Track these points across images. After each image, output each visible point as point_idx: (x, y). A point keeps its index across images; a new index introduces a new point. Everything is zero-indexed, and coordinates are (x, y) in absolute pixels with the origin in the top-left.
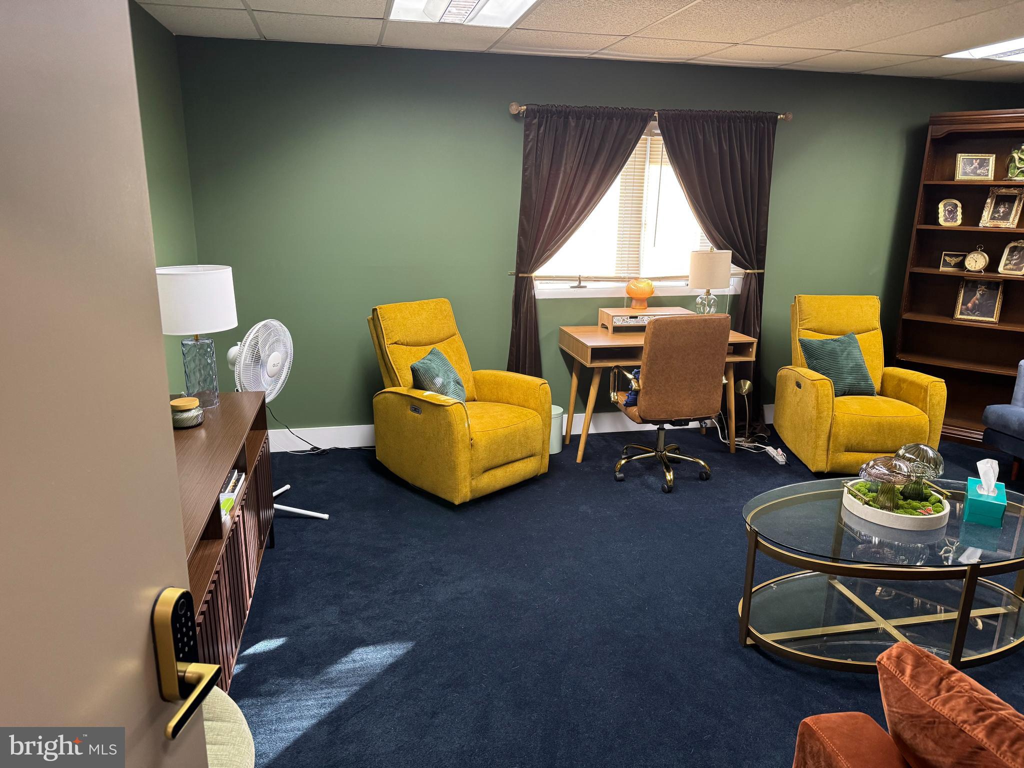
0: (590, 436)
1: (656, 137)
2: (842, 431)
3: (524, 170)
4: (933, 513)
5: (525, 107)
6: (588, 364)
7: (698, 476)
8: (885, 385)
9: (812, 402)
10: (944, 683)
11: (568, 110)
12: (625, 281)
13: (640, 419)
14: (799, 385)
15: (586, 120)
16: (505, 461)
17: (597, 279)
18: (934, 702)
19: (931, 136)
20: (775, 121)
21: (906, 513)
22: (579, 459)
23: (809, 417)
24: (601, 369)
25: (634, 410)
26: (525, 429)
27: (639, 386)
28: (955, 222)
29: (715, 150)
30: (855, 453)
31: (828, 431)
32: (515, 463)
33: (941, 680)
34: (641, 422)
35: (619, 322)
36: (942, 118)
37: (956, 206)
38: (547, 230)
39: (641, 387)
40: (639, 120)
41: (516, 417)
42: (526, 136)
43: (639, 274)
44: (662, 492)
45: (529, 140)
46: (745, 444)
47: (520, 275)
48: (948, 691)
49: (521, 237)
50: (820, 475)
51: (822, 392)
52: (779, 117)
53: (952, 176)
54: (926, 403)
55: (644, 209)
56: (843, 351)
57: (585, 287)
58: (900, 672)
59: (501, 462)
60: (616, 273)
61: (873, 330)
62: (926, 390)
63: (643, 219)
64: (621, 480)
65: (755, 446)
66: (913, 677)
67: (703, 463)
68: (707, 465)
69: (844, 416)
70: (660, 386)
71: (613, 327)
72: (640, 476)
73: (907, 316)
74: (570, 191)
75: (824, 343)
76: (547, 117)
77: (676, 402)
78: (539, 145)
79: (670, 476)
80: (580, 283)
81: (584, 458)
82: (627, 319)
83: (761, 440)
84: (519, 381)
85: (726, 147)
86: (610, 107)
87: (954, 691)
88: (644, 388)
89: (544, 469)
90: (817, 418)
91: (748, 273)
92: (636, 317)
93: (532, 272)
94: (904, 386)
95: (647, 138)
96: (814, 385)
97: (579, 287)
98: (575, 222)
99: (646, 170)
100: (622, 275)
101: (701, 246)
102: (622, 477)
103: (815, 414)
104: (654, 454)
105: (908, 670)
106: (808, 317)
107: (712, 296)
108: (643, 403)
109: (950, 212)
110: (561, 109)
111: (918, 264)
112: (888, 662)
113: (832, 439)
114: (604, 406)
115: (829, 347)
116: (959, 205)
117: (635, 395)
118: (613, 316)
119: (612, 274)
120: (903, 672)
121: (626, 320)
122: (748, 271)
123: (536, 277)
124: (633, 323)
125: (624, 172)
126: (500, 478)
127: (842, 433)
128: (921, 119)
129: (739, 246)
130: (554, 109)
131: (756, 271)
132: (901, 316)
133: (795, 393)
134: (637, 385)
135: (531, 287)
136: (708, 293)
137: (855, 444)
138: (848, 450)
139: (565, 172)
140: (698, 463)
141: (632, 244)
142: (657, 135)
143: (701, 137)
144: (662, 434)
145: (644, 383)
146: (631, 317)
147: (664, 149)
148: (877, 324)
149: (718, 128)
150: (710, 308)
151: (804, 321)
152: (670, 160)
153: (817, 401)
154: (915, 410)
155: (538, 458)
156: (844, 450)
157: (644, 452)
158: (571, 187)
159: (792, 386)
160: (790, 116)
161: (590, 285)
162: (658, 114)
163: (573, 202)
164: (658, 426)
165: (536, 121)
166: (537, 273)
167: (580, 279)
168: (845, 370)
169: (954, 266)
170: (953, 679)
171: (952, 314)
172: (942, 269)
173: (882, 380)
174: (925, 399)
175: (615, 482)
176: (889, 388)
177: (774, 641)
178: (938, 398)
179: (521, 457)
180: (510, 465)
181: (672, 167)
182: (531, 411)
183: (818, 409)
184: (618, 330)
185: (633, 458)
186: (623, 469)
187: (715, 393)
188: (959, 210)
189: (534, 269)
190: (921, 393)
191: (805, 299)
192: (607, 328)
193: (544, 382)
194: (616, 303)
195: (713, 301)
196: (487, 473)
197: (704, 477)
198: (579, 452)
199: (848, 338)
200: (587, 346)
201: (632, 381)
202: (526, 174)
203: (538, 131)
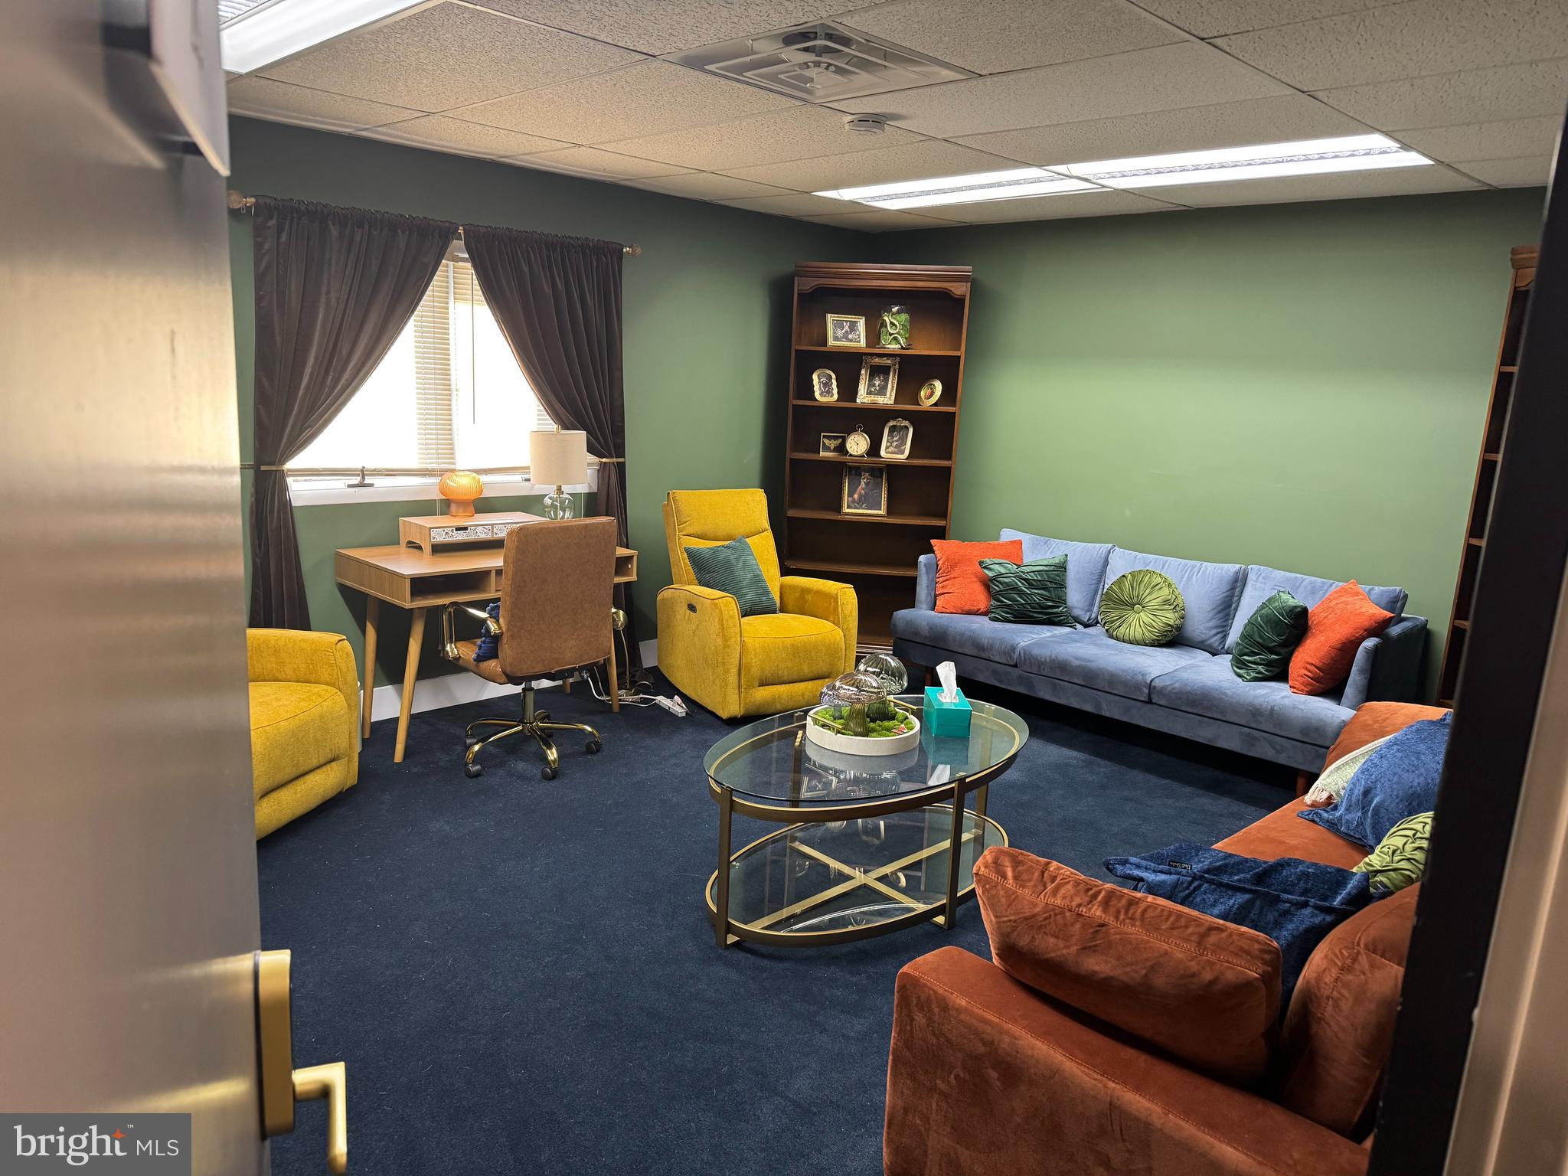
0: (415, 719)
1: (460, 264)
2: (754, 660)
3: (259, 300)
4: (906, 731)
5: (253, 200)
6: (407, 604)
7: (585, 749)
8: (785, 598)
9: (714, 627)
10: (1046, 875)
11: (325, 211)
12: (434, 475)
13: (504, 677)
14: (692, 608)
15: (356, 229)
16: (295, 773)
17: (390, 473)
18: (1045, 897)
19: (798, 290)
20: (621, 255)
21: (881, 735)
22: (399, 756)
23: (713, 648)
24: (425, 610)
25: (492, 665)
26: (321, 717)
27: (500, 628)
28: (832, 396)
29: (548, 289)
30: (770, 687)
31: (738, 663)
32: (307, 777)
33: (1043, 872)
34: (506, 681)
35: (440, 537)
36: (808, 269)
37: (830, 378)
38: (305, 395)
39: (504, 629)
40: (437, 236)
41: (304, 700)
42: (258, 246)
43: (454, 464)
44: (544, 780)
45: (263, 251)
46: (627, 697)
47: (263, 468)
48: (1053, 882)
49: (260, 406)
50: (734, 723)
51: (726, 612)
52: (625, 250)
53: (824, 342)
54: (838, 615)
55: (452, 367)
56: (738, 560)
57: (371, 485)
58: (1002, 877)
59: (287, 778)
60: (420, 463)
61: (763, 532)
62: (836, 599)
63: (453, 382)
64: (477, 775)
65: (641, 698)
66: (1016, 878)
67: (589, 729)
68: (596, 731)
69: (754, 641)
70: (532, 625)
71: (432, 545)
72: (502, 764)
73: (791, 513)
74: (338, 335)
75: (715, 550)
76: (292, 218)
77: (554, 645)
78: (281, 260)
79: (552, 754)
80: (363, 478)
81: (408, 753)
82: (452, 531)
83: (646, 690)
84: (294, 641)
85: (561, 286)
86: (391, 212)
87: (1058, 879)
88: (508, 630)
89: (353, 780)
90: (724, 648)
91: (605, 462)
92: (465, 529)
93: (283, 463)
94: (809, 597)
95: (447, 264)
96: (716, 604)
97: (362, 485)
98: (351, 383)
99: (451, 310)
100: (430, 466)
101: (538, 424)
102: (478, 770)
103: (721, 643)
104: (520, 728)
105: (1010, 873)
106: (688, 519)
107: (565, 496)
108: (508, 651)
109: (825, 385)
110: (314, 209)
111: (794, 450)
112: (987, 871)
113: (743, 673)
114: (435, 666)
115: (722, 556)
116: (834, 376)
117: (491, 642)
118: (430, 528)
119: (415, 464)
120: (1004, 877)
121: (450, 533)
122: (604, 460)
123: (289, 470)
124: (461, 537)
125: (417, 316)
126: (287, 803)
127: (756, 666)
128: (784, 267)
129: (590, 425)
130: (303, 208)
131: (615, 460)
132: (786, 513)
133: (689, 619)
134: (496, 627)
135: (284, 488)
136: (560, 490)
137: (769, 675)
138: (764, 683)
139: (328, 304)
140: (583, 731)
141: (441, 420)
142: (463, 260)
143: (526, 269)
144: (530, 697)
145: (509, 623)
146: (458, 529)
147: (476, 282)
148: (766, 524)
149: (548, 257)
150: (564, 512)
151: (684, 525)
152: (485, 298)
153: (723, 625)
154: (826, 625)
155: (344, 761)
156: (757, 685)
157: (504, 728)
158: (340, 329)
159: (682, 610)
160: (639, 250)
161: (380, 482)
162: (464, 230)
163: (345, 352)
164: (523, 686)
165: (272, 223)
166: (290, 465)
167: (363, 472)
168: (745, 583)
169: (835, 450)
170: (1052, 869)
171: (838, 508)
172: (822, 454)
173: (781, 589)
174: (836, 608)
175: (468, 780)
176: (790, 603)
177: (766, 928)
178: (849, 607)
179: (317, 764)
180: (301, 781)
181: (490, 308)
182: (325, 687)
183: (724, 636)
184: (439, 549)
185: (491, 739)
186: (478, 758)
187: (604, 628)
188: (834, 382)
189: (285, 460)
190: (831, 604)
191: (682, 495)
192: (420, 548)
193: (340, 638)
194: (424, 508)
195: (567, 501)
196: (266, 799)
197: (593, 749)
198: (397, 745)
199: (739, 543)
200: (402, 576)
201: (488, 622)
202: (262, 305)
203: (279, 238)
